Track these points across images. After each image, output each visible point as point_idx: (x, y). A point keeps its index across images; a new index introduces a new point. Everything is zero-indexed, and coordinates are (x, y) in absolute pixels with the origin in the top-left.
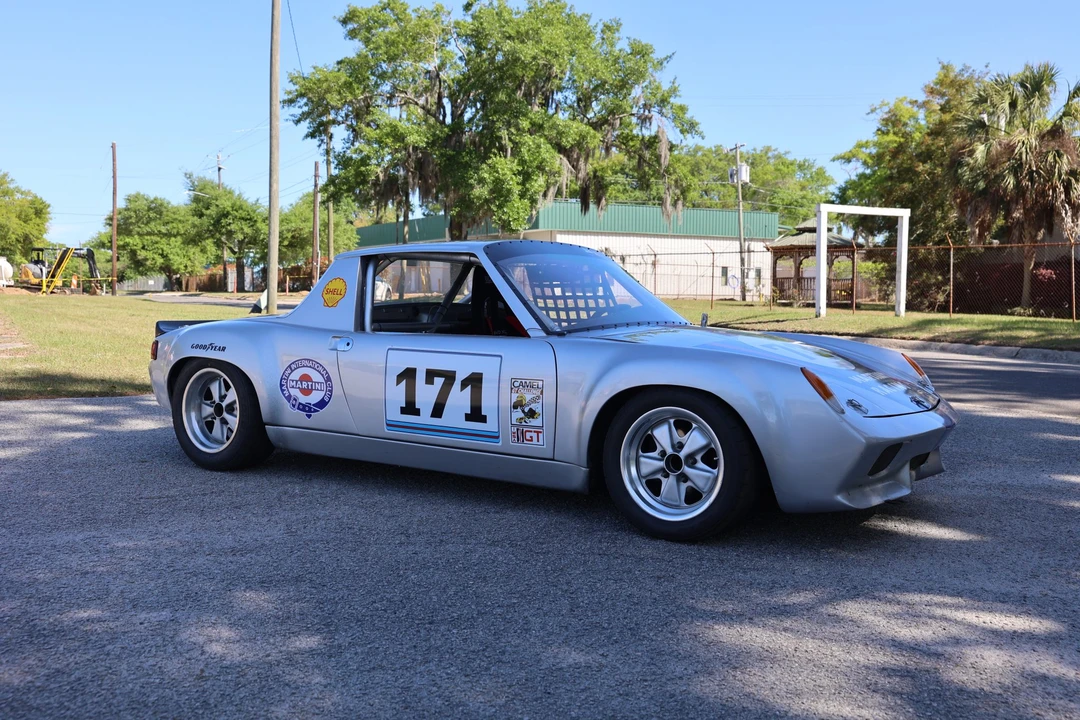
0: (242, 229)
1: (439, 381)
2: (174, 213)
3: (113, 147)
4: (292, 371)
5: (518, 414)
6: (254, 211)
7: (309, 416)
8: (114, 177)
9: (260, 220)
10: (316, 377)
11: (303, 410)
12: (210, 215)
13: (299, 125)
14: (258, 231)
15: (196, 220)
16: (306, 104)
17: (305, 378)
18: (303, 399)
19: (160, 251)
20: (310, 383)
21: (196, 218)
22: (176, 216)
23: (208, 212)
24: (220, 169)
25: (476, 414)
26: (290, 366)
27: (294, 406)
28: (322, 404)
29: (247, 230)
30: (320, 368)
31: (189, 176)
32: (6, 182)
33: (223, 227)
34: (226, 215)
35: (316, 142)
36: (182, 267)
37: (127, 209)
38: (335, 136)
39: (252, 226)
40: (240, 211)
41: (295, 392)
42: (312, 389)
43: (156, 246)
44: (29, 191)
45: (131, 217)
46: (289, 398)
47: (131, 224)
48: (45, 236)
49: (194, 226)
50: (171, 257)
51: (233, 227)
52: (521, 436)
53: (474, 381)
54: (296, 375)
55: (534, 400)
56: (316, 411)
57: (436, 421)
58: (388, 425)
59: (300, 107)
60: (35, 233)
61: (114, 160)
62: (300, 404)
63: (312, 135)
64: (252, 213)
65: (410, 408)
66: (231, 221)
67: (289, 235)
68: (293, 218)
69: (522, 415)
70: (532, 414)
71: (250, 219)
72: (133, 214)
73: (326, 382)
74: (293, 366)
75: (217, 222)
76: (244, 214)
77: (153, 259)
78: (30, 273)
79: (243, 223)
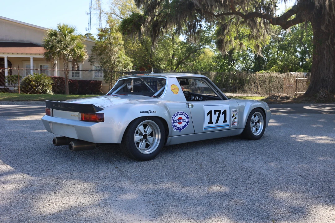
1: (217, 113)
4: (175, 117)
5: (233, 119)
7: (180, 131)
10: (184, 117)
11: (179, 129)
17: (180, 118)
18: (179, 126)
20: (181, 120)
25: (225, 121)
26: (174, 115)
27: (175, 129)
28: (185, 126)
30: (185, 114)
41: (176, 124)
42: (182, 122)
46: (174, 126)
52: (233, 124)
53: (225, 112)
54: (177, 118)
55: (236, 115)
56: (183, 129)
57: (217, 124)
58: (204, 128)
62: (177, 127)
65: (211, 122)
69: (234, 119)
70: (235, 118)
73: (187, 119)
74: (176, 115)
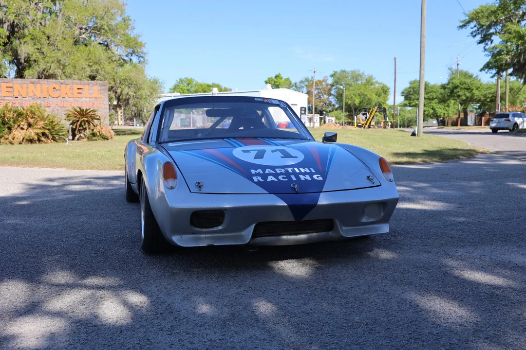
0: (465, 94)
2: (432, 88)
3: (395, 59)
6: (472, 85)
8: (395, 73)
9: (475, 89)
12: (449, 88)
13: (475, 37)
14: (473, 94)
15: (442, 91)
16: (475, 26)
19: (432, 107)
21: (442, 90)
22: (433, 90)
23: (448, 86)
24: (458, 64)
29: (468, 95)
31: (450, 69)
32: (372, 79)
33: (455, 93)
34: (456, 87)
35: (483, 45)
36: (442, 114)
37: (410, 88)
38: (494, 41)
39: (470, 92)
40: (464, 85)
43: (430, 104)
44: (382, 82)
45: (411, 91)
47: (412, 94)
48: (387, 102)
49: (441, 94)
50: (437, 109)
51: (460, 93)
59: (472, 28)
60: (383, 101)
61: (395, 65)
63: (481, 42)
64: (471, 86)
66: (459, 90)
67: (490, 96)
68: (493, 87)
71: (470, 89)
72: (412, 90)
75: (452, 92)
76: (466, 86)
77: (428, 111)
78: (361, 119)
79: (466, 90)
